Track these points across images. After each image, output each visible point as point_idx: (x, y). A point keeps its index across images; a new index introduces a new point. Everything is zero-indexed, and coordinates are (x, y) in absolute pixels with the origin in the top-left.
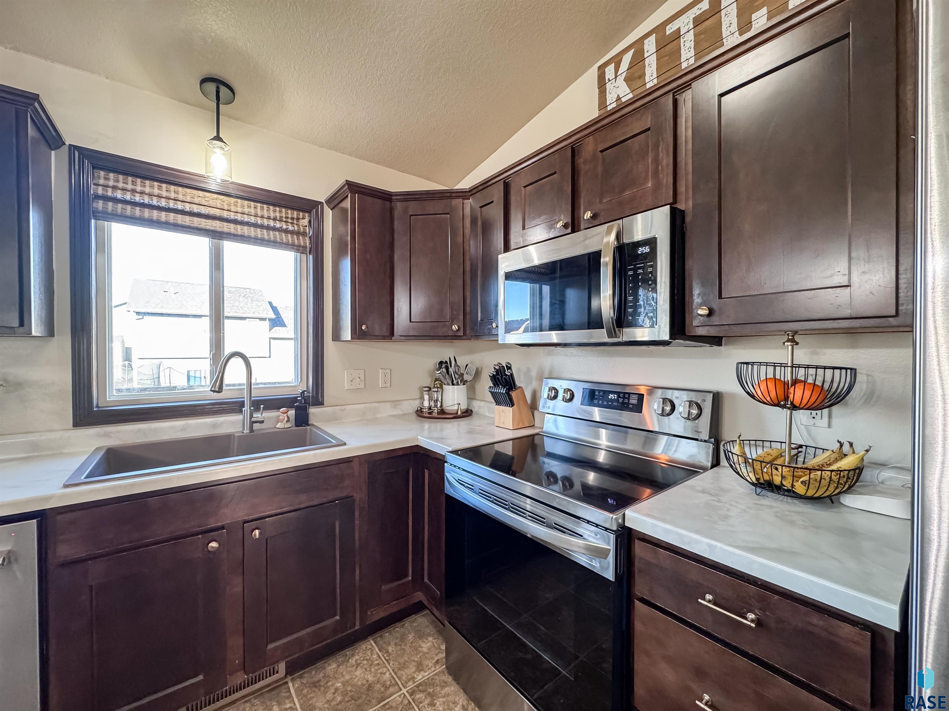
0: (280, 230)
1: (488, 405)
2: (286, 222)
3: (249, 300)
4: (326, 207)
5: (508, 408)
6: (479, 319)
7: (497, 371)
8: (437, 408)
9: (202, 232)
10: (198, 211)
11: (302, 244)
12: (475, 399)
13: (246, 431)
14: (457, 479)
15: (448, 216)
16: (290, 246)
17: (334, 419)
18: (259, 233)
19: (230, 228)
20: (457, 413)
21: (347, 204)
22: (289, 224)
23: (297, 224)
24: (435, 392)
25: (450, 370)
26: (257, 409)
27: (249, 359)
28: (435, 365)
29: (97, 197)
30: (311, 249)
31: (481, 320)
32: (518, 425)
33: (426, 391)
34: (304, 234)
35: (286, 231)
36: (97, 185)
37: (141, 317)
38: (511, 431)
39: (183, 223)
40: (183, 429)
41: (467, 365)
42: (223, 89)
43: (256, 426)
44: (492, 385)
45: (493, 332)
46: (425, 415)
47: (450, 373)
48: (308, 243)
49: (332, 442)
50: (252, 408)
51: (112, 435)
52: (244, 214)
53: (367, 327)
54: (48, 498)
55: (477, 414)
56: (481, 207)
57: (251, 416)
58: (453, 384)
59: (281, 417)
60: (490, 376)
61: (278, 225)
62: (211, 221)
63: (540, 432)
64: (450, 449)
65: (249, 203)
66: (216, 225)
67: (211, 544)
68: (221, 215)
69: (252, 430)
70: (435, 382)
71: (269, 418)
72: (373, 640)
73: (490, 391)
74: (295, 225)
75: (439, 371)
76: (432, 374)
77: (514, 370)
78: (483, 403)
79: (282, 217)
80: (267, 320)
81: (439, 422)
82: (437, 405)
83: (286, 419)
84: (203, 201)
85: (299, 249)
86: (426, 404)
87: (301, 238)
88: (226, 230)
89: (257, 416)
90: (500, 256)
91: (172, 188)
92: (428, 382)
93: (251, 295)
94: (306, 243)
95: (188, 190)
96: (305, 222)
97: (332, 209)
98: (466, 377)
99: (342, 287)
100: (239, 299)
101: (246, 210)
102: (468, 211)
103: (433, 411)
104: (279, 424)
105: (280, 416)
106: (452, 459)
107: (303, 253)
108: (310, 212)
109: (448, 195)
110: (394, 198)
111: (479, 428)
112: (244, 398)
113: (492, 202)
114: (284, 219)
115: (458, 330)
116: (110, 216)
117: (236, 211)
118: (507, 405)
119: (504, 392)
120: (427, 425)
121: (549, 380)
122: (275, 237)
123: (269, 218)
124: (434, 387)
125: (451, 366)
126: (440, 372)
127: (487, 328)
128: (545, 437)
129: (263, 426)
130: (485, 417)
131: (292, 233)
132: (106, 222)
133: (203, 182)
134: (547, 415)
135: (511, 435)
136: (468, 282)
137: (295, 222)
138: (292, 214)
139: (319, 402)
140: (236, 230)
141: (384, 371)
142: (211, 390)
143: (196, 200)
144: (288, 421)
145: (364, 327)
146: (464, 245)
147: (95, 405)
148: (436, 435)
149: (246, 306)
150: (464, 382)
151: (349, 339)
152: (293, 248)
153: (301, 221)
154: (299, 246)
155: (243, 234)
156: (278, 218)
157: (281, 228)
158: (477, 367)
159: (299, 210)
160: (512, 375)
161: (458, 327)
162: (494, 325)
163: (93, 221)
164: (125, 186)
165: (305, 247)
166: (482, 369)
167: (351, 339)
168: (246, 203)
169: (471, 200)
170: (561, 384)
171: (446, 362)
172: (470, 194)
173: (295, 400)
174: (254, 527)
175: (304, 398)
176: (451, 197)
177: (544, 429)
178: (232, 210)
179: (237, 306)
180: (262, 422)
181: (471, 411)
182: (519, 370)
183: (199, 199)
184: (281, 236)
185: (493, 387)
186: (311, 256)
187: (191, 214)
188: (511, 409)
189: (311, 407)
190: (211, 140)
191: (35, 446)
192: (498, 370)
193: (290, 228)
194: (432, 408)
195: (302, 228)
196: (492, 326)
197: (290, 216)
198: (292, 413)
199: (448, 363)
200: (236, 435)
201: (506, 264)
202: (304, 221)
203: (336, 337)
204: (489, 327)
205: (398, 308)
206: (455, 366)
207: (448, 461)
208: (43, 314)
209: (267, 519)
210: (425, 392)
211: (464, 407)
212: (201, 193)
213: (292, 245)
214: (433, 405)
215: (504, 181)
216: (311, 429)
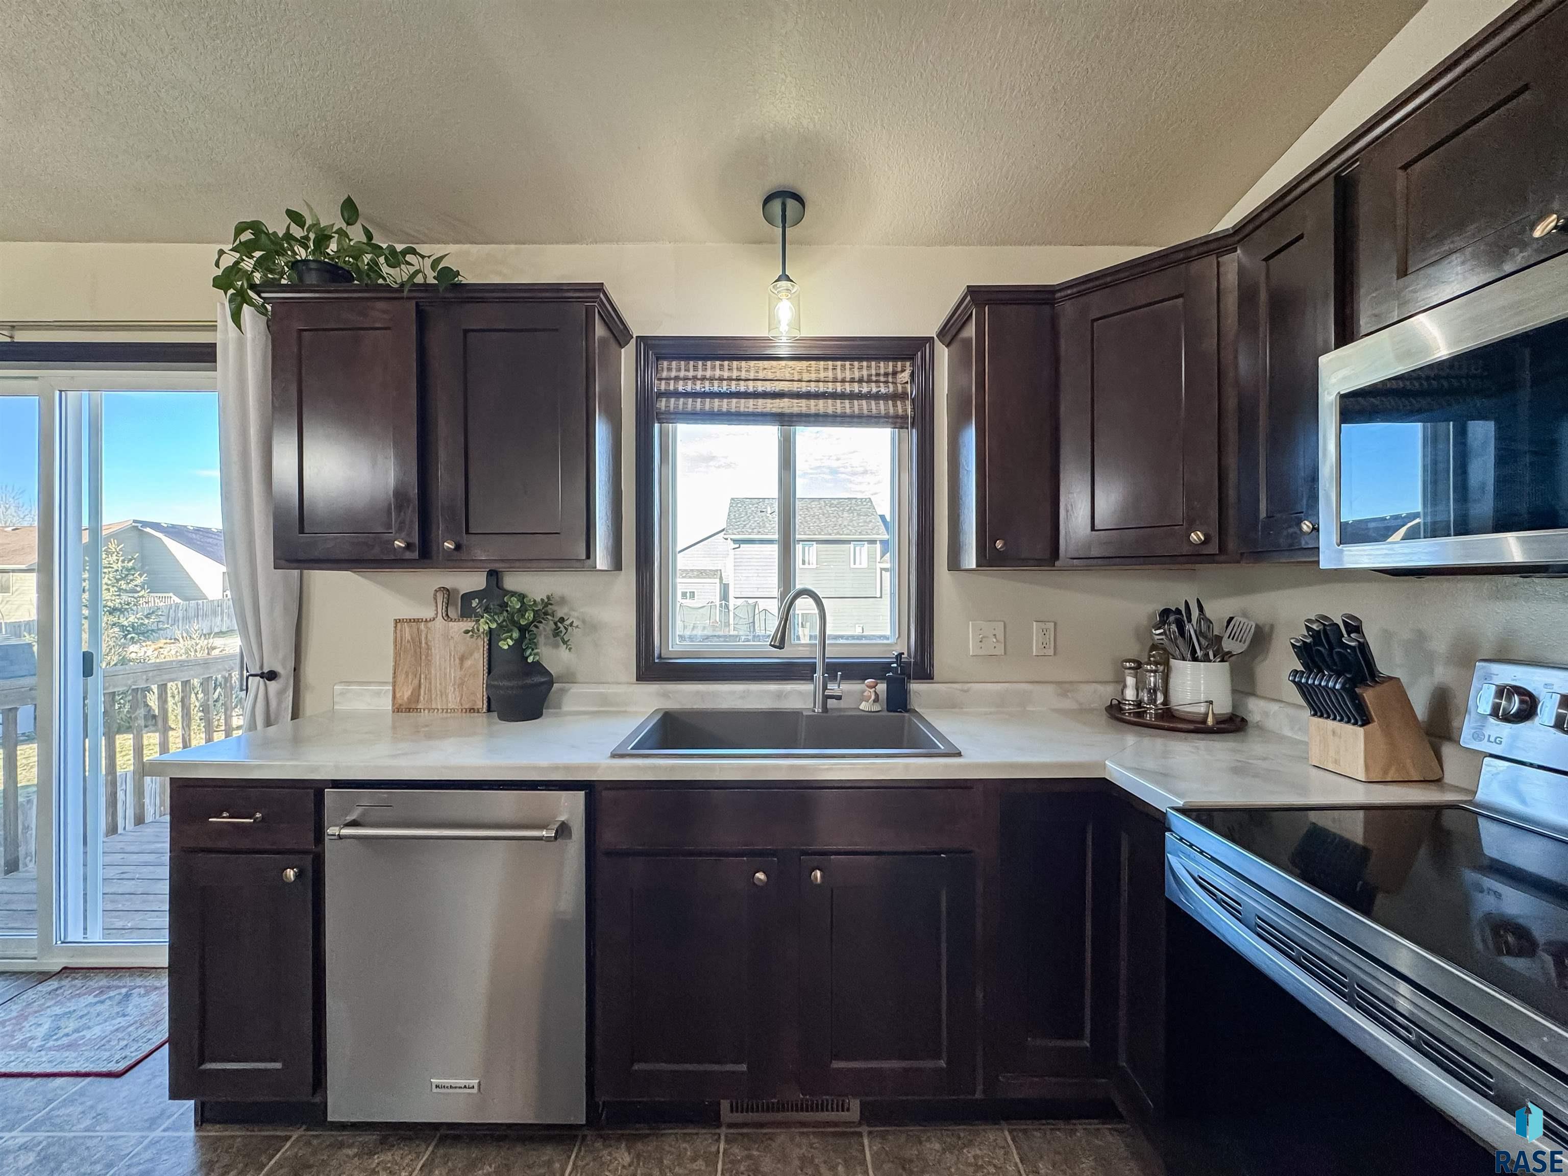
0: (868, 396)
1: (1291, 711)
2: (877, 382)
3: (855, 514)
4: (938, 344)
5: (1350, 727)
6: (1263, 514)
7: (1315, 635)
8: (1156, 706)
9: (769, 418)
10: (763, 389)
11: (900, 411)
12: (1253, 694)
13: (818, 710)
14: (1196, 876)
15: (1181, 300)
16: (882, 420)
17: (950, 705)
18: (839, 406)
19: (801, 407)
20: (1204, 721)
21: (970, 331)
22: (882, 385)
23: (893, 383)
24: (1151, 671)
25: (1188, 627)
26: (833, 678)
27: (822, 600)
28: (1151, 617)
29: (660, 395)
30: (913, 418)
31: (1268, 517)
32: (1386, 772)
33: (1130, 668)
34: (903, 396)
35: (877, 397)
36: (660, 379)
37: (737, 546)
38: (1361, 786)
39: (746, 410)
40: (744, 696)
41: (1231, 619)
42: (791, 203)
43: (831, 703)
44: (1300, 668)
45: (1303, 542)
46: (1127, 717)
47: (1187, 634)
48: (910, 410)
49: (939, 748)
50: (826, 675)
51: (670, 695)
52: (818, 381)
53: (1005, 544)
54: (592, 768)
55: (1259, 727)
56: (1266, 259)
57: (825, 688)
58: (1195, 659)
59: (865, 694)
60: (1294, 646)
61: (865, 389)
62: (778, 400)
63: (1465, 802)
64: (1180, 803)
65: (826, 363)
66: (784, 405)
67: (757, 875)
68: (790, 389)
69: (825, 708)
70: (1151, 651)
71: (850, 693)
72: (1010, 1132)
73: (1293, 681)
74: (890, 385)
75: (1159, 628)
76: (1140, 635)
77: (1372, 636)
78: (1274, 707)
79: (871, 375)
80: (878, 542)
81: (1161, 737)
82: (1155, 700)
83: (873, 697)
84: (770, 374)
85: (898, 422)
86: (1130, 694)
87: (899, 403)
88: (796, 410)
89: (833, 688)
90: (1323, 360)
91: (735, 364)
92: (1133, 650)
93: (858, 508)
94: (906, 410)
95: (752, 363)
96: (905, 376)
97: (948, 346)
98: (1228, 645)
99: (963, 473)
100: (843, 514)
101: (822, 375)
102: (1231, 278)
103: (1145, 711)
104: (864, 703)
105: (864, 692)
106: (1182, 825)
107: (902, 428)
108: (913, 359)
109: (1181, 255)
110: (1058, 295)
111: (1265, 765)
112: (816, 658)
113: (1301, 237)
114: (874, 378)
115: (1204, 543)
116: (673, 417)
117: (809, 379)
118: (1346, 718)
119: (1338, 687)
120: (1131, 739)
121: (1496, 668)
122: (861, 409)
123: (852, 381)
124: (1149, 663)
125: (1190, 621)
126: (1162, 631)
127: (1285, 533)
128: (1481, 821)
129: (842, 704)
130: (1281, 739)
131: (886, 397)
132: (670, 425)
133: (769, 347)
134: (1487, 759)
135: (1360, 795)
136: (1232, 436)
137: (890, 380)
138: (886, 367)
139: (926, 675)
140: (808, 407)
141: (1042, 625)
142: (771, 645)
143: (761, 375)
144: (876, 700)
145: (999, 544)
146: (1222, 355)
147: (656, 655)
148: (1150, 764)
149: (851, 524)
150: (1224, 657)
151: (974, 566)
152: (887, 422)
153: (900, 376)
154: (896, 416)
155: (817, 412)
156: (865, 378)
157: (869, 392)
158: (1260, 623)
159: (895, 359)
160: (1363, 647)
161: (1205, 535)
162: (1306, 526)
163: (657, 426)
164: (687, 373)
165: (905, 417)
166: (1272, 627)
167: (977, 566)
168: (822, 363)
169: (1239, 251)
170: (1549, 681)
171: (1178, 611)
172: (1237, 238)
173: (886, 667)
174: (816, 864)
175: (900, 666)
176: (1188, 260)
177: (1480, 796)
178: (804, 379)
179: (840, 525)
180: (839, 698)
181: (1243, 720)
182: (1387, 636)
183: (765, 372)
184: (869, 405)
185: (1303, 673)
186: (914, 431)
187: (756, 395)
188: (1360, 731)
189: (912, 681)
190: (775, 281)
191: (604, 700)
192: (1319, 632)
193: (883, 390)
194: (1143, 704)
195: (900, 387)
196: (1301, 529)
197: (882, 371)
198: (882, 687)
199: (1184, 612)
200: (805, 713)
201: (1341, 374)
202: (903, 374)
203: (954, 564)
204: (1291, 530)
205: (1066, 505)
206: (1199, 622)
207: (1173, 829)
208: (610, 544)
209: (832, 857)
210: (1127, 671)
211: (1223, 706)
212: (766, 364)
213: (885, 417)
214: (1146, 699)
215: (1338, 178)
216: (910, 720)
